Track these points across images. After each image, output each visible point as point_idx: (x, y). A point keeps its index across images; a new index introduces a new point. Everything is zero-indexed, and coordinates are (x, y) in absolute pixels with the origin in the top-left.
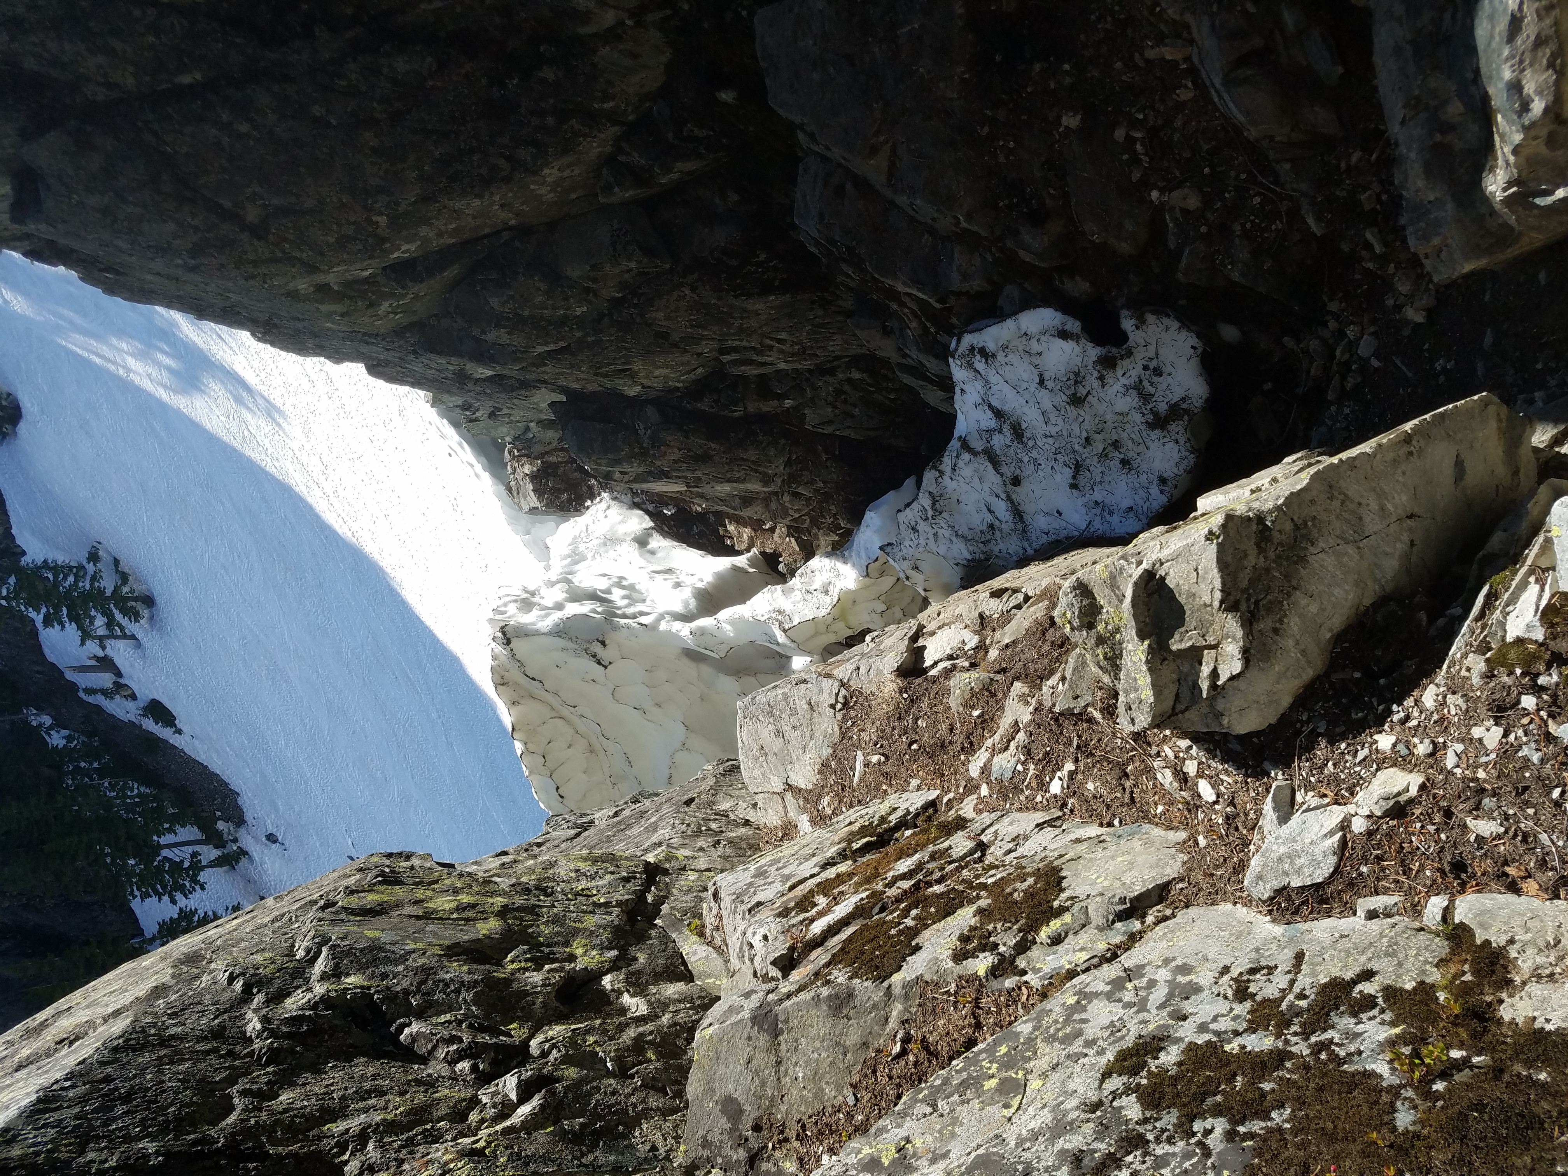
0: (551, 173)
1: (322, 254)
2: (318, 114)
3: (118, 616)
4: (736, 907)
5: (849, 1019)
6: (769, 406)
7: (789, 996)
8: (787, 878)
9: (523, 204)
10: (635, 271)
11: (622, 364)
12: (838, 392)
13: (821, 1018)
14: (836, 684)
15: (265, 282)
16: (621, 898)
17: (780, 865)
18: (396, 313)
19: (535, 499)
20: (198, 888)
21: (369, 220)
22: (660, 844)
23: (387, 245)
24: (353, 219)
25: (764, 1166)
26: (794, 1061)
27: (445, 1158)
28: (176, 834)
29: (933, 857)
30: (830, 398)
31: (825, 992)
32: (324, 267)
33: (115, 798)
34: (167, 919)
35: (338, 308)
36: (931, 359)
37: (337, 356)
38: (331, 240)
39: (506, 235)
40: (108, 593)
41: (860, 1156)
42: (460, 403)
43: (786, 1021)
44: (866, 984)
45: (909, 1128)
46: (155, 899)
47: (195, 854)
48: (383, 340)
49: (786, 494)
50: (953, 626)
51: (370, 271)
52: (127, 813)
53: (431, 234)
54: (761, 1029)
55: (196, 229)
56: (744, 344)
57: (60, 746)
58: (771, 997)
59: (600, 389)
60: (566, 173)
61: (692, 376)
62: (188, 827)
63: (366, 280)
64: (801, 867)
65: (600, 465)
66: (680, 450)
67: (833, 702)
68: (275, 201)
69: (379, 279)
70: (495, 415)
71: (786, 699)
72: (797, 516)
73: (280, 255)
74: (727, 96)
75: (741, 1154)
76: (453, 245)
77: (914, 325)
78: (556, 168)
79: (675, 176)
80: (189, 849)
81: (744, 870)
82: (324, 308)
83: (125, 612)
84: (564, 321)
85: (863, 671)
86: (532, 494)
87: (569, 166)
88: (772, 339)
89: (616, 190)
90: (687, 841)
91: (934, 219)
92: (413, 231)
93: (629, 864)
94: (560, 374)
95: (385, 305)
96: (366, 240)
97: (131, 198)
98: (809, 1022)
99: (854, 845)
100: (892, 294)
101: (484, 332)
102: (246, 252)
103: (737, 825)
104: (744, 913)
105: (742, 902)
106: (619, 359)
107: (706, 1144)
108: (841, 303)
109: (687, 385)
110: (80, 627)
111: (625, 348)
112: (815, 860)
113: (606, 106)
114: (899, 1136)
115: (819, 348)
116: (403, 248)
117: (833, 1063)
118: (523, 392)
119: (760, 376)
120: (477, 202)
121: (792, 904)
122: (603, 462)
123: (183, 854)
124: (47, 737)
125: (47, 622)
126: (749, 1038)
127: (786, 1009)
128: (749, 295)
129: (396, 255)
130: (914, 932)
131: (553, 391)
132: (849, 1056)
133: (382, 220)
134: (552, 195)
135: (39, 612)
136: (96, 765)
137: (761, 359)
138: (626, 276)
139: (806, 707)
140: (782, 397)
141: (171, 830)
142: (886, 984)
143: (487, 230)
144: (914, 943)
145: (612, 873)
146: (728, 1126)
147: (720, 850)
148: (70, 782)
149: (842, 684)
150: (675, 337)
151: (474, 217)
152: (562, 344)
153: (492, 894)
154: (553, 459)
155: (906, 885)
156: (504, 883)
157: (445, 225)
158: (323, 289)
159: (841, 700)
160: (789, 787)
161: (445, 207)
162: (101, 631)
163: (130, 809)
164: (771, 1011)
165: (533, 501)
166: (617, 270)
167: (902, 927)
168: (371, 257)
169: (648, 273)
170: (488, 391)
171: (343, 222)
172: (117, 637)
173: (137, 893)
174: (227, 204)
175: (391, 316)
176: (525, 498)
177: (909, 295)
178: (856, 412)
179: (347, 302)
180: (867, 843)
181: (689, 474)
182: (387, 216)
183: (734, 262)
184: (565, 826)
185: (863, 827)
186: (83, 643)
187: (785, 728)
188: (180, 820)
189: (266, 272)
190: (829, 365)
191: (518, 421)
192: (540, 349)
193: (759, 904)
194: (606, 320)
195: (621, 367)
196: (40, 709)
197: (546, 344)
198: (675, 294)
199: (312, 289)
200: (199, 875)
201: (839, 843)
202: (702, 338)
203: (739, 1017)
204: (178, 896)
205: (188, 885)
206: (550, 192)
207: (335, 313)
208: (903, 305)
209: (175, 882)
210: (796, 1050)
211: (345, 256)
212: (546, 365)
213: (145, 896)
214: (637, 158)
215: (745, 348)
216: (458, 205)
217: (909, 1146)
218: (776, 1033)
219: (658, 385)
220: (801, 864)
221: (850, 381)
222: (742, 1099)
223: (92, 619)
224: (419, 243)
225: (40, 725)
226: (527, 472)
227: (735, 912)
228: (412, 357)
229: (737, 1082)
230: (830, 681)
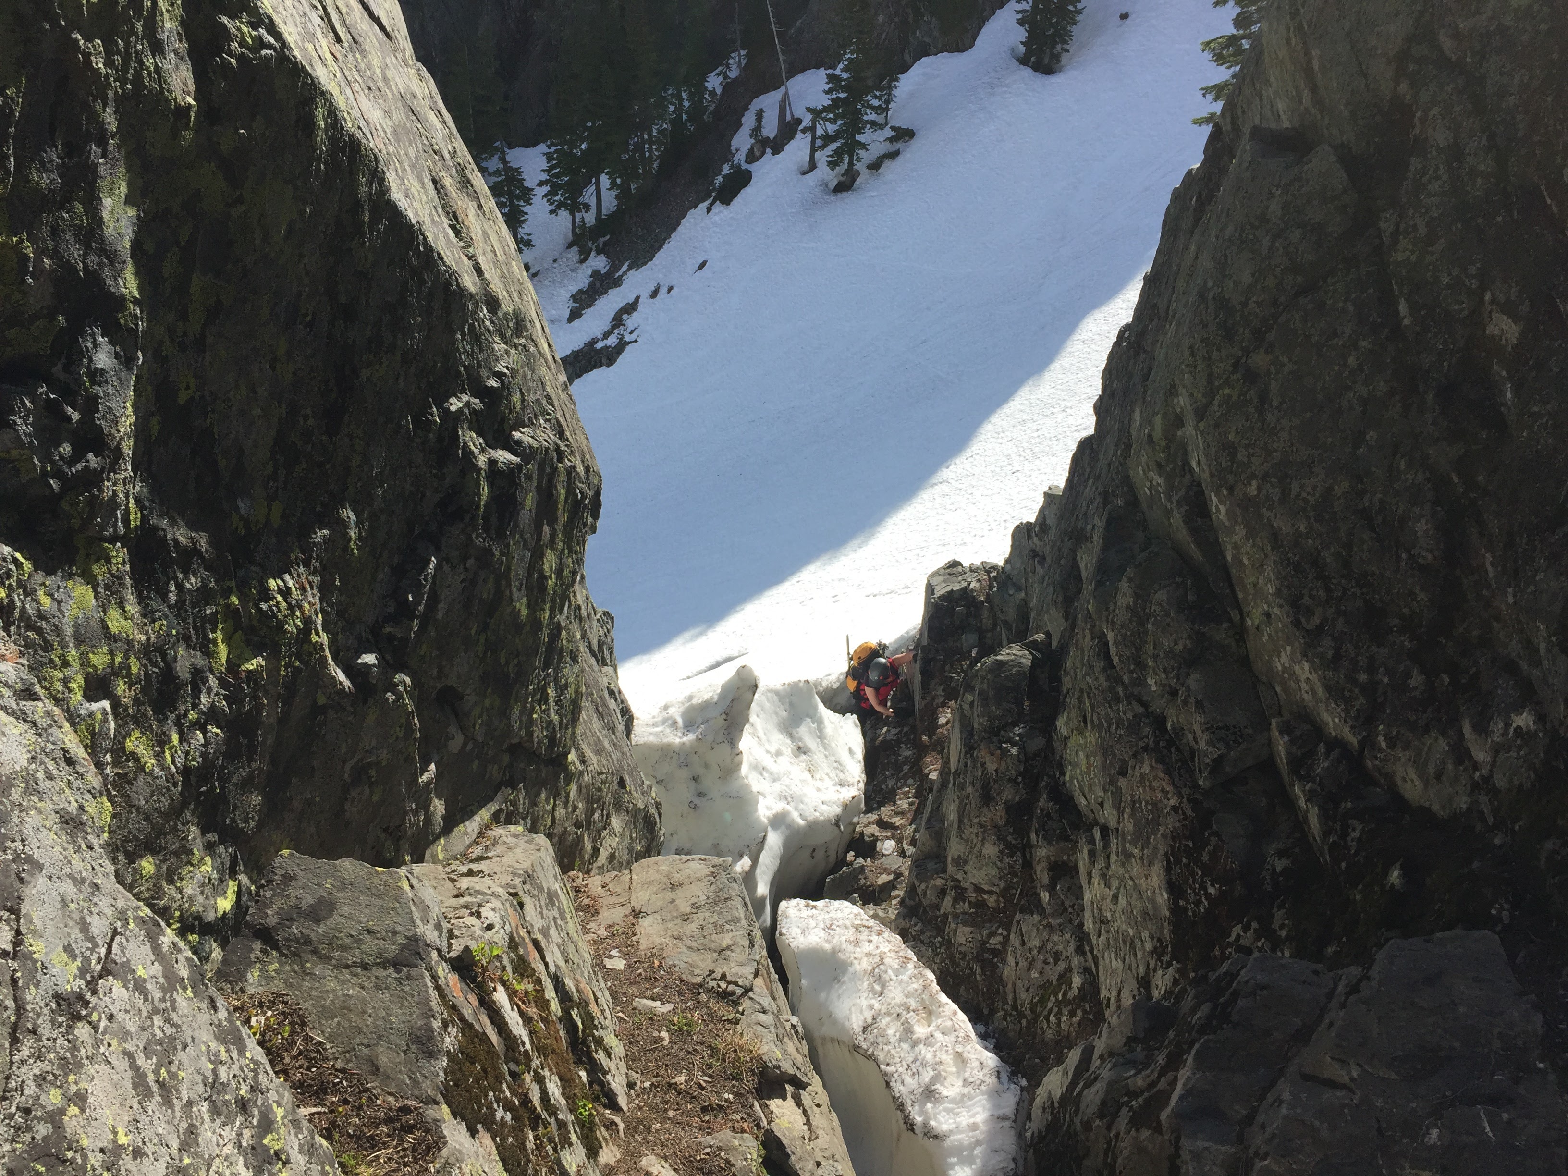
0: (1303, 670)
1: (1217, 426)
2: (1368, 437)
3: (834, 146)
4: (519, 876)
5: (405, 1052)
6: (1042, 874)
7: (435, 978)
8: (545, 932)
9: (1269, 635)
10: (1196, 747)
11: (1092, 720)
12: (1057, 956)
13: (408, 1018)
14: (748, 983)
15: (1187, 365)
16: (535, 735)
17: (559, 921)
18: (1150, 489)
19: (943, 592)
20: (553, 207)
21: (1253, 476)
22: (583, 762)
23: (1225, 492)
24: (1253, 460)
25: (257, 946)
26: (366, 984)
27: (306, 605)
28: (609, 189)
29: (562, 1125)
30: (1049, 946)
31: (436, 1024)
32: (1202, 425)
33: (650, 135)
34: (524, 176)
35: (1158, 433)
36: (1101, 1095)
37: (1100, 408)
38: (1231, 437)
39: (1236, 617)
40: (857, 137)
41: (275, 1105)
42: (1048, 522)
43: (409, 978)
44: (441, 1073)
45: (297, 1162)
46: (545, 166)
47: (587, 207)
48: (1121, 464)
49: (943, 881)
50: (806, 1127)
51: (1197, 470)
52: (635, 144)
53: (1236, 538)
54: (403, 947)
55: (1245, 304)
56: (1113, 858)
57: (707, 84)
58: (434, 954)
59: (1065, 690)
60: (1304, 685)
61: (1077, 793)
62: (616, 202)
63: (1186, 463)
64: (556, 950)
65: (982, 682)
66: (996, 771)
67: (729, 978)
68: (1273, 384)
69: (1188, 476)
70: (1034, 557)
71: (733, 921)
72: (919, 891)
73: (1217, 383)
74: (1395, 876)
75: (272, 919)
76: (1224, 557)
77: (1140, 1082)
78: (1310, 677)
79: (1302, 802)
80: (593, 202)
81: (555, 876)
82: (1158, 420)
83: (838, 153)
84: (1140, 665)
85: (762, 1017)
86: (948, 589)
87: (1312, 690)
88: (1118, 888)
89: (1286, 738)
90: (584, 790)
91: (1263, 1127)
92: (1240, 520)
93: (568, 737)
94: (1083, 651)
95: (1158, 480)
96: (1231, 472)
97: (1277, 245)
98: (406, 1004)
99: (576, 1010)
100: (1174, 1062)
101: (1130, 580)
102: (1219, 350)
103: (594, 841)
104: (514, 887)
105: (524, 883)
106: (1099, 718)
107: (288, 878)
108: (1160, 972)
109: (1068, 785)
110: (826, 109)
111: (1109, 727)
112: (562, 963)
113: (1381, 738)
114: (290, 1151)
115: (1108, 939)
116: (1222, 508)
117: (360, 1031)
118: (1060, 598)
119: (1076, 869)
120: (1271, 589)
121: (521, 951)
122: (985, 686)
123: (589, 196)
124: (717, 71)
125: (831, 78)
126: (395, 933)
127: (423, 977)
128: (1168, 869)
129: (1214, 499)
130: (489, 1123)
131: (1062, 636)
132: (366, 1051)
133: (1252, 489)
134: (1280, 668)
135: (842, 70)
136: (684, 117)
137: (1095, 873)
138: (1190, 737)
139: (724, 945)
140: (1051, 889)
141: (613, 185)
142: (440, 1098)
143: (1240, 595)
144: (479, 1127)
145: (561, 722)
146: (304, 905)
147: (571, 829)
148: (670, 92)
149: (748, 990)
150: (1122, 782)
151: (1255, 585)
152: (1116, 660)
153: (552, 610)
154: (985, 614)
155: (535, 1096)
156: (561, 619)
157: (1248, 553)
158: (1179, 421)
159: (731, 987)
160: (637, 914)
161: (1266, 556)
162: (819, 131)
163: (639, 148)
164: (422, 959)
165: (940, 591)
166: (1196, 727)
167: (495, 1106)
168: (1212, 476)
169: (1193, 761)
170: (1063, 562)
171: (1251, 451)
172: (813, 142)
173: (553, 149)
174: (1271, 336)
175: (1148, 484)
176: (944, 581)
177: (1175, 1081)
178: (1034, 974)
179: (1164, 443)
180: (577, 1027)
181: (969, 779)
182: (1256, 496)
183: (1205, 858)
184: (601, 633)
185: (592, 1018)
186: (809, 110)
187: (701, 916)
188: (623, 195)
189: (1199, 368)
190: (1087, 948)
191: (1026, 580)
192: (1110, 636)
193: (521, 905)
194: (1141, 710)
195: (1089, 718)
196: (744, 70)
197: (1115, 643)
198: (1169, 788)
199: (1178, 410)
200: (566, 209)
201: (578, 991)
202: (1121, 813)
203: (418, 922)
204: (546, 189)
205: (556, 198)
206: (1283, 665)
207: (1152, 429)
208: (1162, 1073)
209: (560, 187)
210: (378, 987)
211: (1214, 450)
212: (1093, 639)
213: (549, 157)
214: (1322, 765)
215: (1108, 857)
216: (1269, 570)
217: (280, 1165)
218: (397, 964)
219: (1069, 754)
220: (559, 947)
221: (1069, 969)
222: (331, 922)
223: (833, 121)
224: (1227, 523)
225: (728, 66)
226: (972, 586)
227: (514, 874)
228: (1101, 489)
229: (349, 918)
230: (751, 977)
